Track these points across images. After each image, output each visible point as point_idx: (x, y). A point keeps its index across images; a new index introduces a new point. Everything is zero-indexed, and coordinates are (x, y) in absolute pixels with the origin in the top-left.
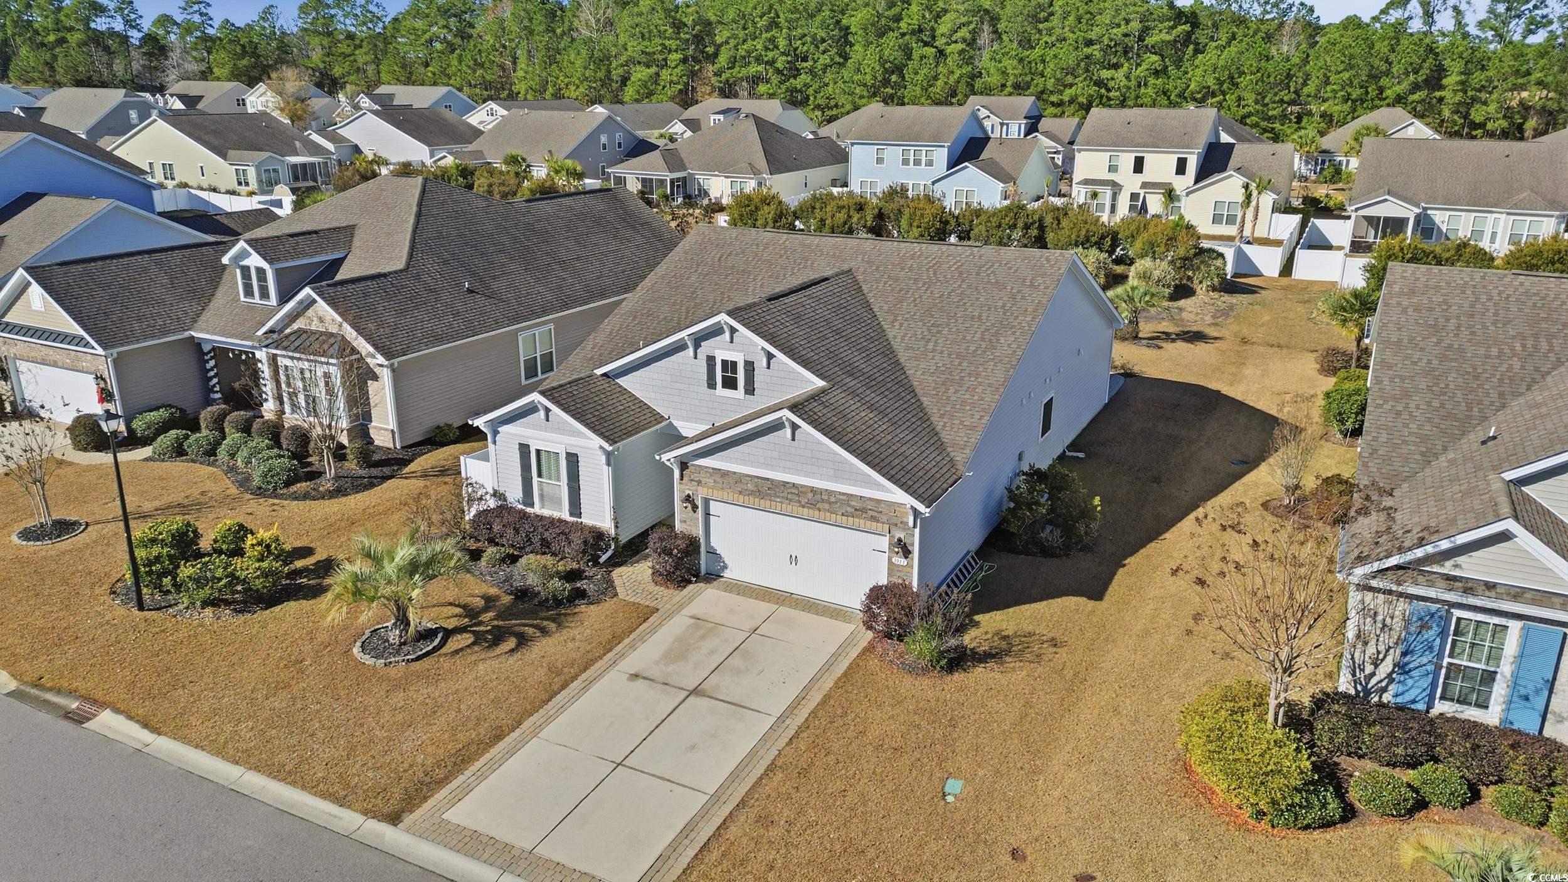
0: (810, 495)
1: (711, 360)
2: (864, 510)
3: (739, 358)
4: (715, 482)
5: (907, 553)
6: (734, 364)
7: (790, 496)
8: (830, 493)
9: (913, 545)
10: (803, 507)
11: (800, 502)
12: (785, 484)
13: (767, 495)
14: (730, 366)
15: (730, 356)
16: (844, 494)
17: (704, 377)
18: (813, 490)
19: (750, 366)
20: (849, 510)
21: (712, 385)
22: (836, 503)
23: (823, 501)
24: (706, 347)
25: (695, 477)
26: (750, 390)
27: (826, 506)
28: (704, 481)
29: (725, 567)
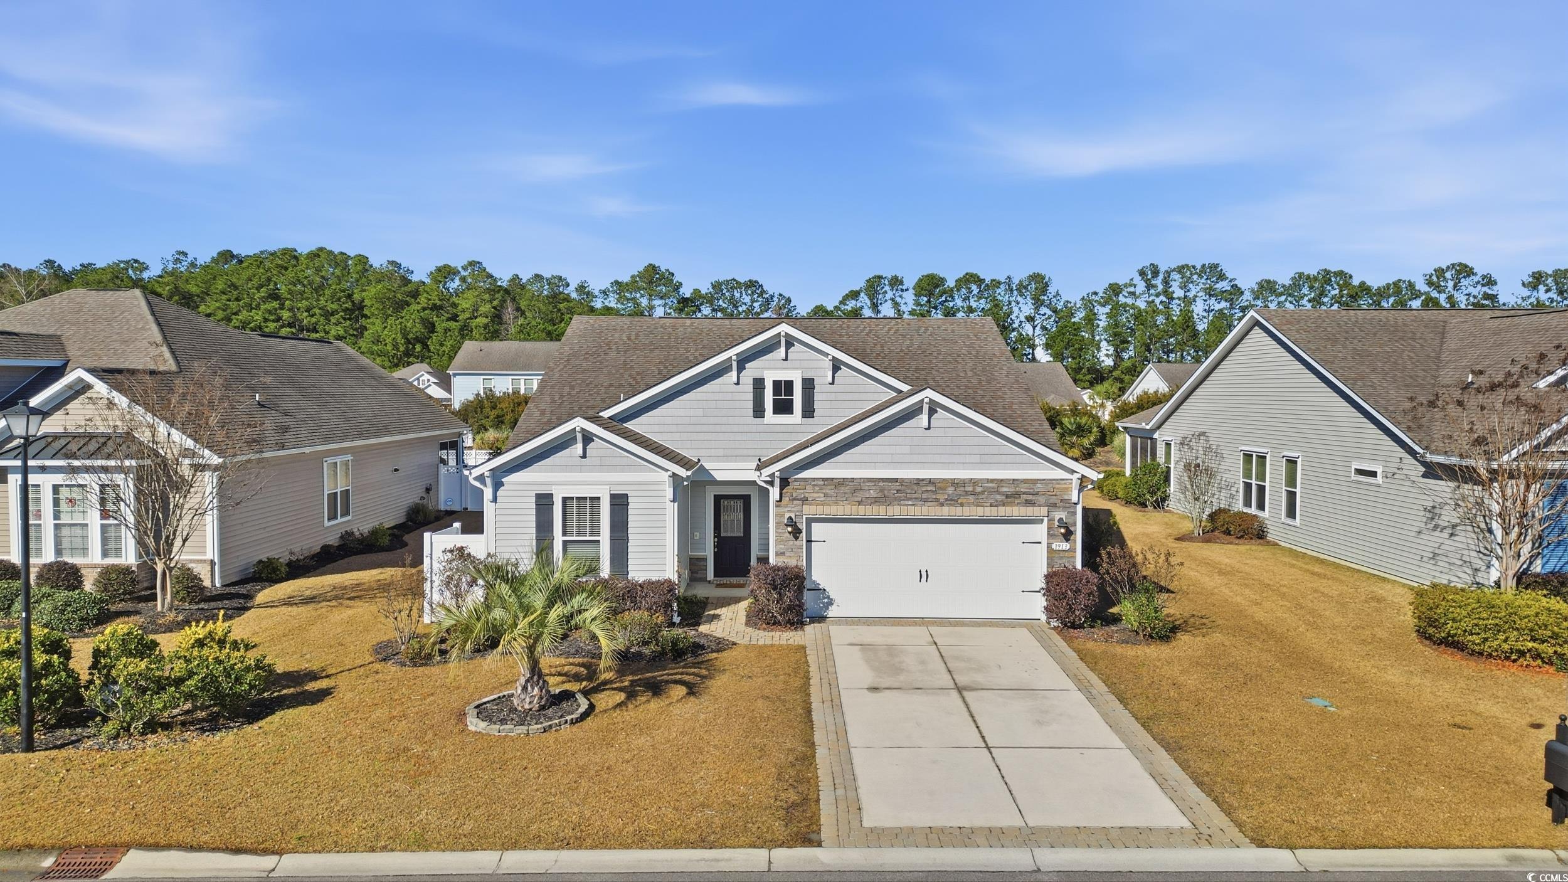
0: (950, 490)
1: (759, 384)
2: (1017, 495)
3: (797, 378)
4: (826, 495)
5: (1068, 535)
6: (789, 385)
7: (925, 496)
8: (974, 482)
9: (1075, 524)
10: (942, 505)
11: (937, 500)
12: (919, 482)
13: (895, 499)
14: (783, 388)
15: (783, 376)
16: (992, 481)
17: (750, 404)
18: (954, 483)
19: (809, 385)
20: (999, 497)
21: (759, 412)
22: (983, 492)
23: (966, 493)
24: (753, 369)
25: (799, 494)
26: (809, 411)
27: (971, 498)
28: (810, 497)
29: (831, 603)
